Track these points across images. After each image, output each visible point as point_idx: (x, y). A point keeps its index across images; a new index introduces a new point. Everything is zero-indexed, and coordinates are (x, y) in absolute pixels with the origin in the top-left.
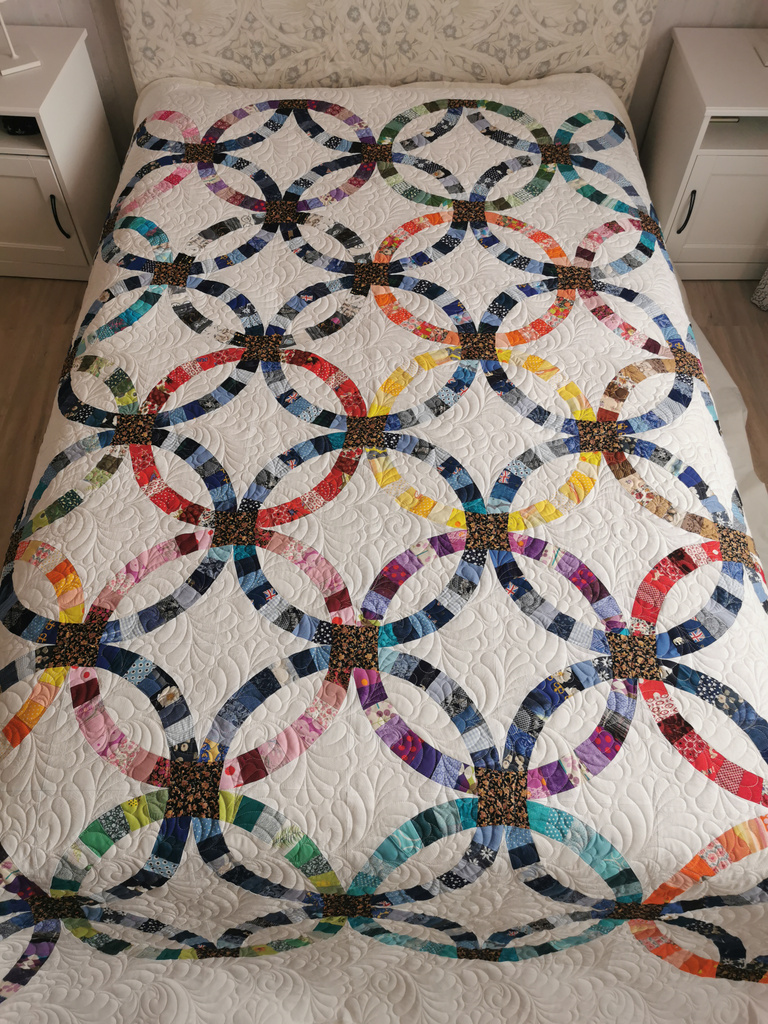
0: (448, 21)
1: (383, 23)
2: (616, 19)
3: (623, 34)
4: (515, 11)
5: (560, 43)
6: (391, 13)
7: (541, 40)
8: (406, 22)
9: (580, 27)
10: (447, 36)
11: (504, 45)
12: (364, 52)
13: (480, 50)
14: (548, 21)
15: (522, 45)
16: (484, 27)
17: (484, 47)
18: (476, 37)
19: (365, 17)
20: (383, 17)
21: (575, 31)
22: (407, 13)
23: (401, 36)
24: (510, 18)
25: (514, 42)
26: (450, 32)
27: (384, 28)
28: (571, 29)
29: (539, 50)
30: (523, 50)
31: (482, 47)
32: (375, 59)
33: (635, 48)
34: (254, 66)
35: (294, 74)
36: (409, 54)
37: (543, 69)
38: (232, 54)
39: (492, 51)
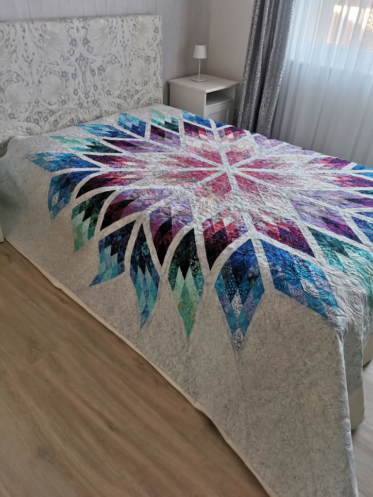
0: (107, 89)
1: (87, 94)
2: (155, 78)
3: (157, 83)
4: (127, 81)
5: (141, 90)
6: (88, 90)
7: (136, 90)
8: (94, 92)
9: (146, 83)
10: (108, 95)
11: (126, 94)
12: (81, 108)
13: (119, 98)
14: (137, 83)
15: (131, 93)
16: (118, 89)
17: (120, 97)
18: (117, 93)
19: (80, 93)
20: (86, 92)
21: (145, 85)
22: (94, 88)
23: (93, 98)
24: (126, 84)
25: (128, 93)
26: (109, 93)
27: (87, 96)
28: (143, 85)
29: (136, 94)
30: (131, 95)
31: (119, 97)
32: (85, 109)
33: (161, 87)
34: (40, 123)
35: (56, 123)
36: (97, 105)
37: (139, 101)
38: (30, 120)
39: (122, 98)
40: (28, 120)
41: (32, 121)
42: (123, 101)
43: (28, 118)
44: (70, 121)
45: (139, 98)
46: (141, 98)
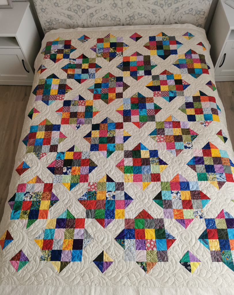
11: (162, 2)
12: (115, 7)
15: (169, 2)
23: (127, 1)
25: (166, 1)
30: (170, 4)
34: (78, 13)
35: (92, 15)
36: (131, 7)
37: (177, 10)
38: (71, 10)
39: (159, 4)
40: (69, 9)
41: (72, 10)
42: (160, 8)
43: (69, 8)
44: (104, 16)
45: (178, 8)
46: (180, 8)
